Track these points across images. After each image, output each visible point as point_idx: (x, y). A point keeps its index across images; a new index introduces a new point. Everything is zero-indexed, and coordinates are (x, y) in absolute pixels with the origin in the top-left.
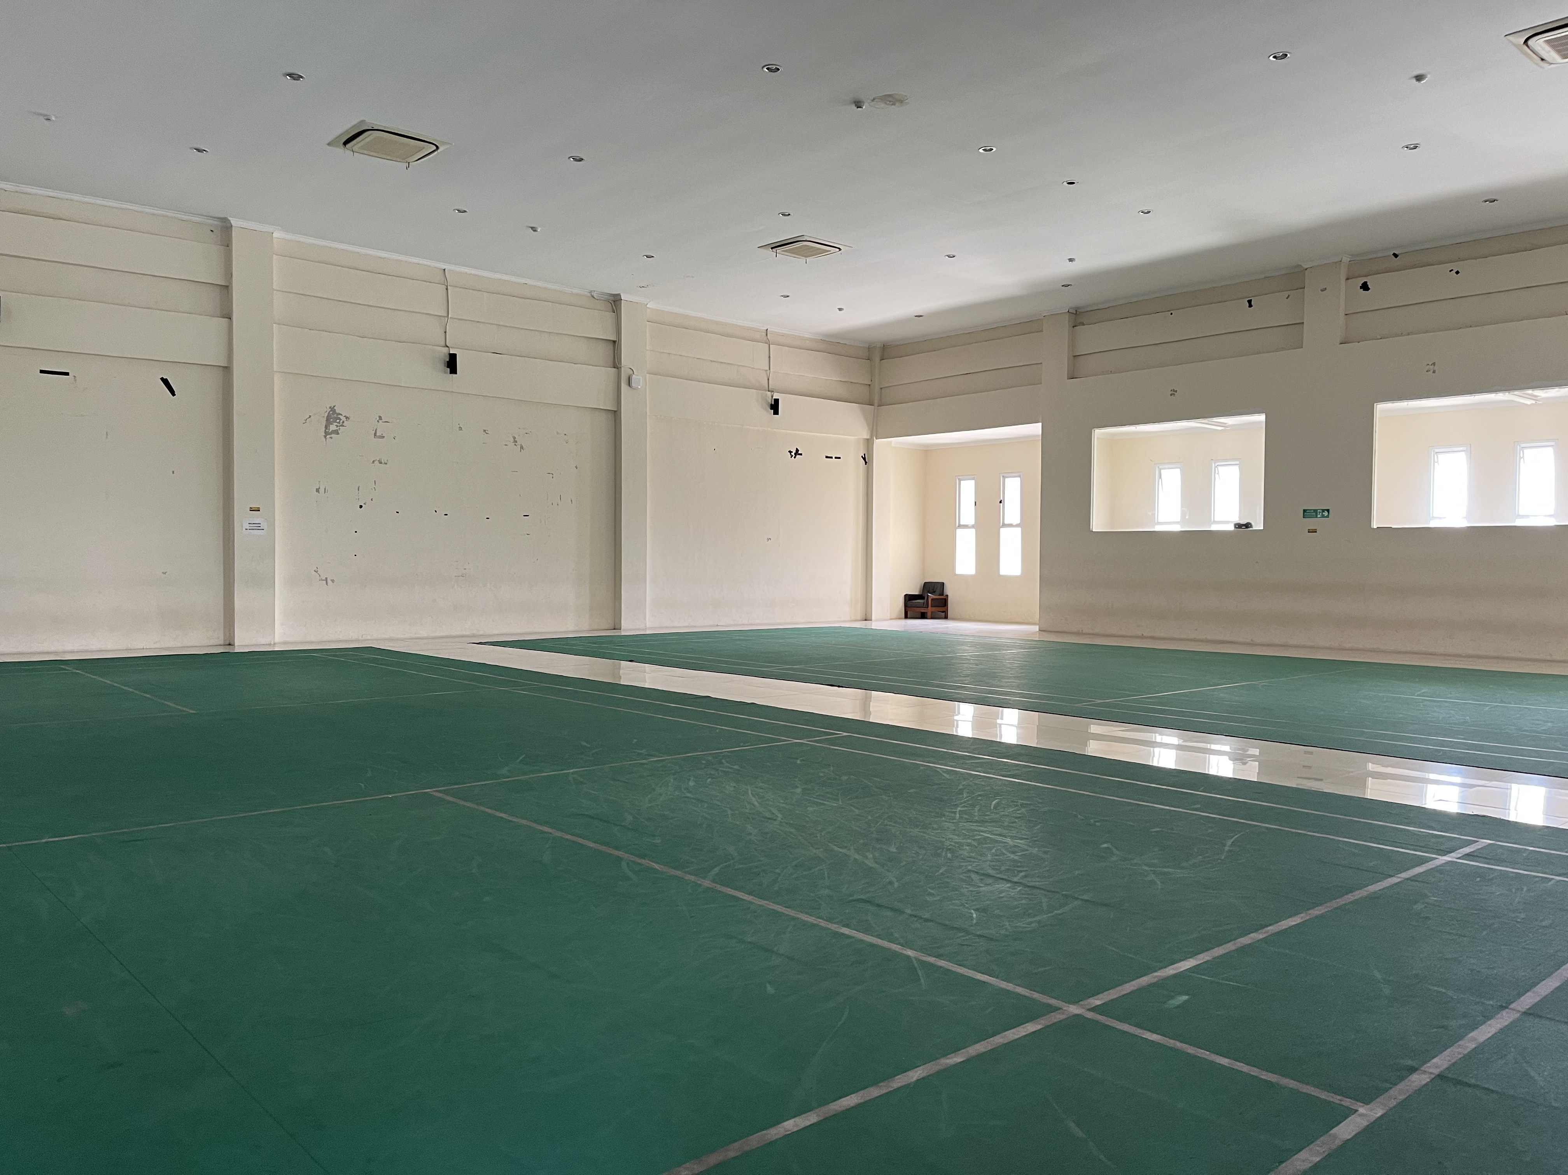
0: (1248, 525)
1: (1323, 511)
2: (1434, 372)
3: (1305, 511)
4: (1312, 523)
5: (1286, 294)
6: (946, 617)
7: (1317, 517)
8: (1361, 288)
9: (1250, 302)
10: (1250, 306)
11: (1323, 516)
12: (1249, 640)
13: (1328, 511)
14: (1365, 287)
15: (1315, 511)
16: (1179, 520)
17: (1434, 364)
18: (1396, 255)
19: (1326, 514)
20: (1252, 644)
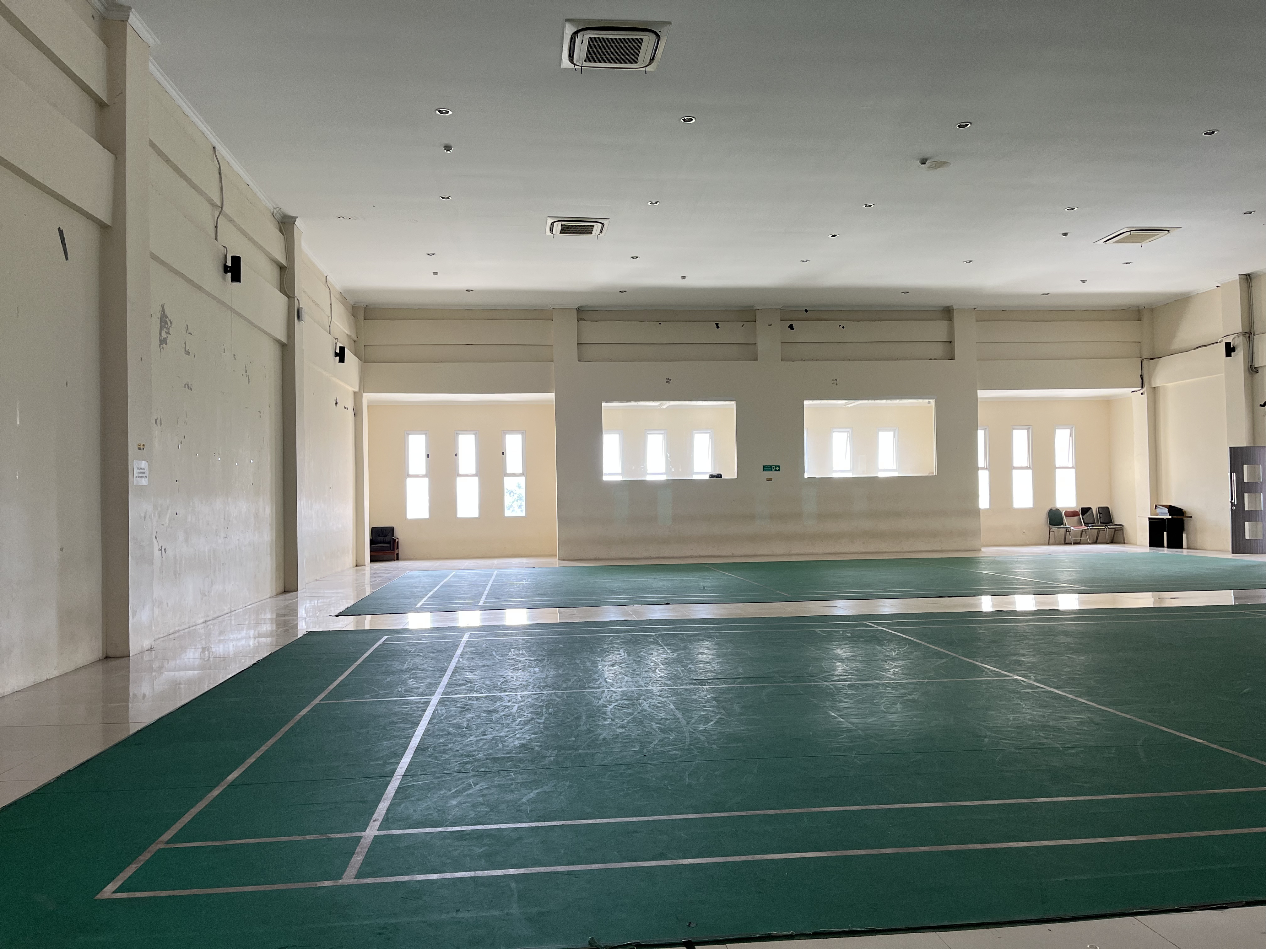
0: (719, 476)
1: (776, 466)
2: (837, 385)
3: (764, 466)
4: (769, 474)
5: (742, 323)
6: (398, 559)
7: (772, 471)
8: (789, 327)
9: (717, 324)
10: (718, 327)
11: (776, 470)
12: (730, 554)
13: (779, 466)
14: (791, 327)
15: (771, 466)
16: (620, 471)
17: (836, 380)
18: (806, 311)
19: (777, 468)
20: (733, 556)
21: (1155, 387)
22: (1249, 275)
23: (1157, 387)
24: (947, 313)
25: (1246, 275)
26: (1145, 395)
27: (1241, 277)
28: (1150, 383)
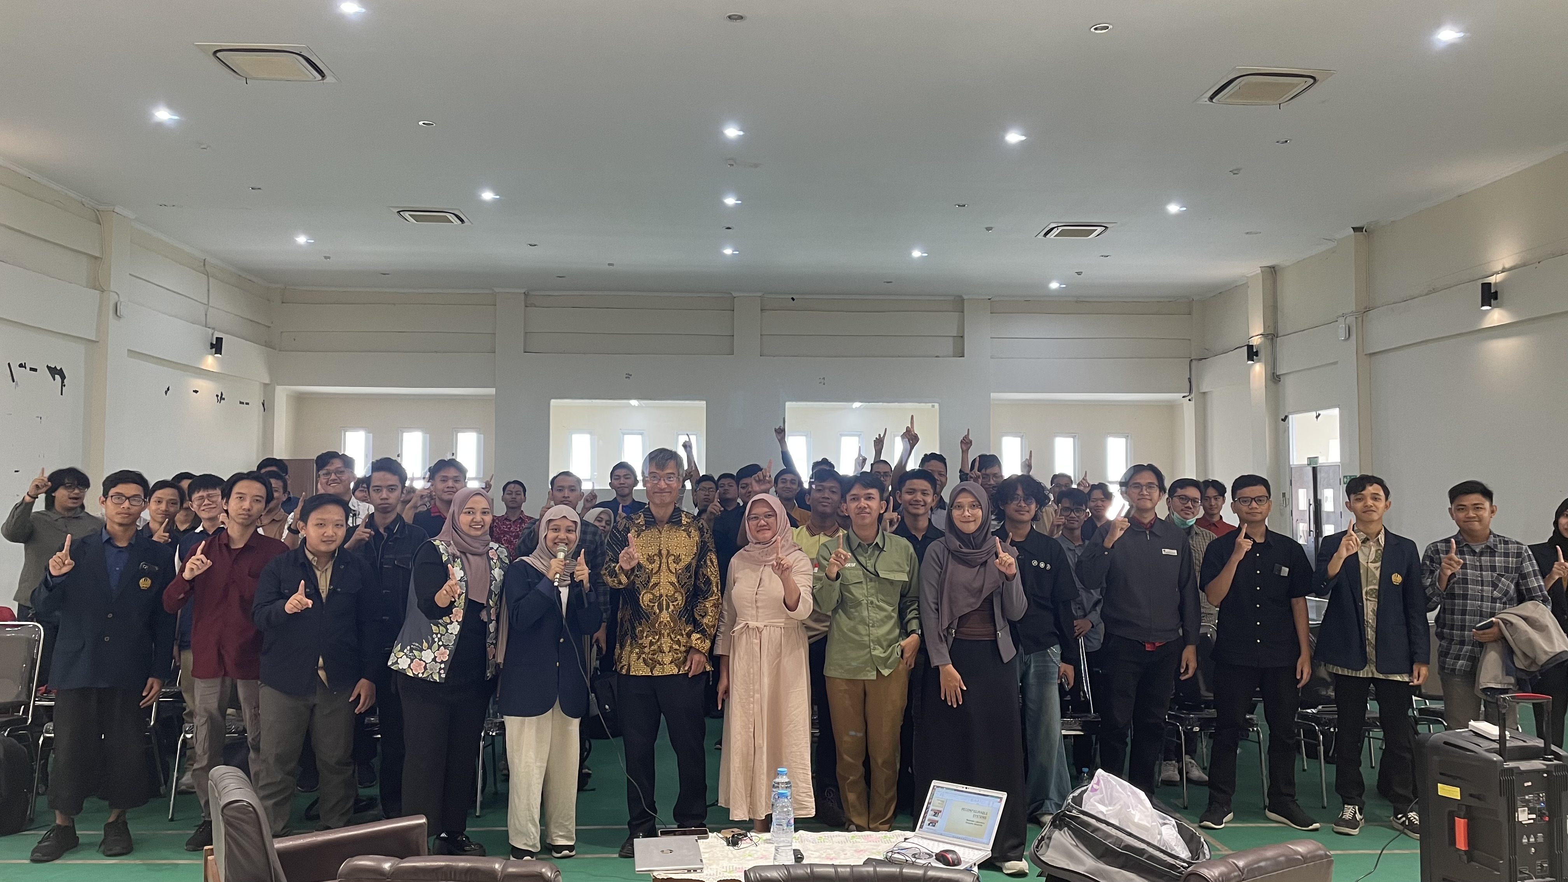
2: (824, 384)
5: (718, 312)
17: (824, 379)
18: (793, 299)
21: (1204, 393)
22: (1274, 267)
23: (1207, 392)
24: (958, 304)
25: (1270, 267)
26: (1192, 403)
27: (1263, 269)
28: (1198, 387)
